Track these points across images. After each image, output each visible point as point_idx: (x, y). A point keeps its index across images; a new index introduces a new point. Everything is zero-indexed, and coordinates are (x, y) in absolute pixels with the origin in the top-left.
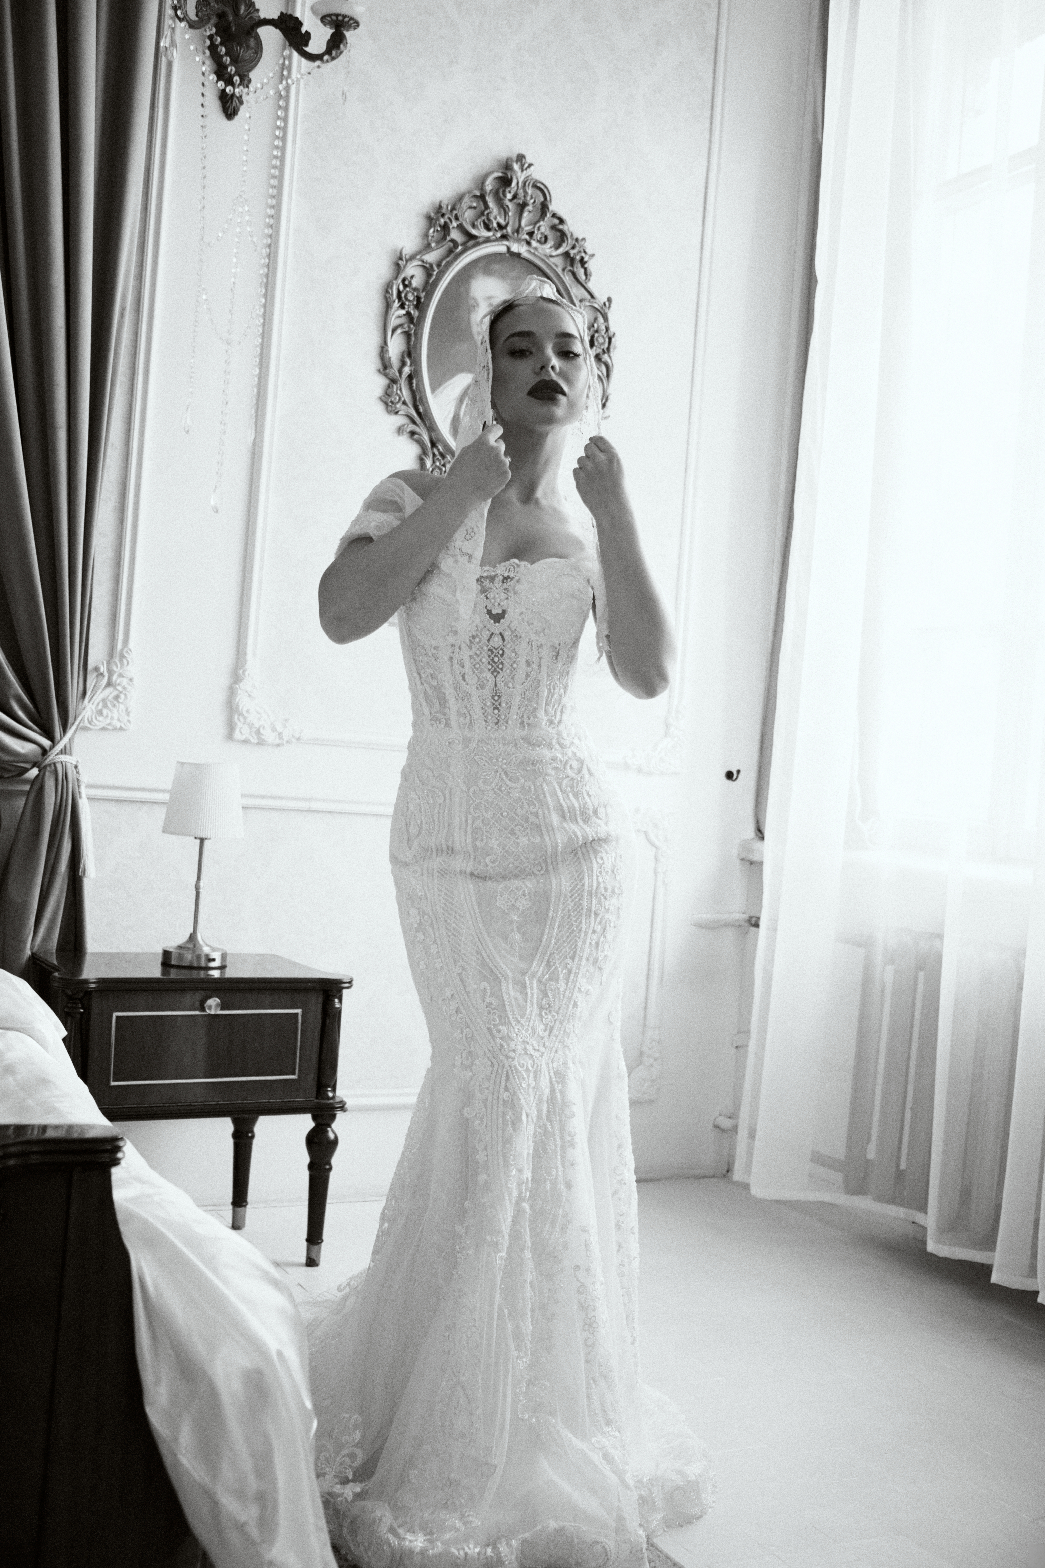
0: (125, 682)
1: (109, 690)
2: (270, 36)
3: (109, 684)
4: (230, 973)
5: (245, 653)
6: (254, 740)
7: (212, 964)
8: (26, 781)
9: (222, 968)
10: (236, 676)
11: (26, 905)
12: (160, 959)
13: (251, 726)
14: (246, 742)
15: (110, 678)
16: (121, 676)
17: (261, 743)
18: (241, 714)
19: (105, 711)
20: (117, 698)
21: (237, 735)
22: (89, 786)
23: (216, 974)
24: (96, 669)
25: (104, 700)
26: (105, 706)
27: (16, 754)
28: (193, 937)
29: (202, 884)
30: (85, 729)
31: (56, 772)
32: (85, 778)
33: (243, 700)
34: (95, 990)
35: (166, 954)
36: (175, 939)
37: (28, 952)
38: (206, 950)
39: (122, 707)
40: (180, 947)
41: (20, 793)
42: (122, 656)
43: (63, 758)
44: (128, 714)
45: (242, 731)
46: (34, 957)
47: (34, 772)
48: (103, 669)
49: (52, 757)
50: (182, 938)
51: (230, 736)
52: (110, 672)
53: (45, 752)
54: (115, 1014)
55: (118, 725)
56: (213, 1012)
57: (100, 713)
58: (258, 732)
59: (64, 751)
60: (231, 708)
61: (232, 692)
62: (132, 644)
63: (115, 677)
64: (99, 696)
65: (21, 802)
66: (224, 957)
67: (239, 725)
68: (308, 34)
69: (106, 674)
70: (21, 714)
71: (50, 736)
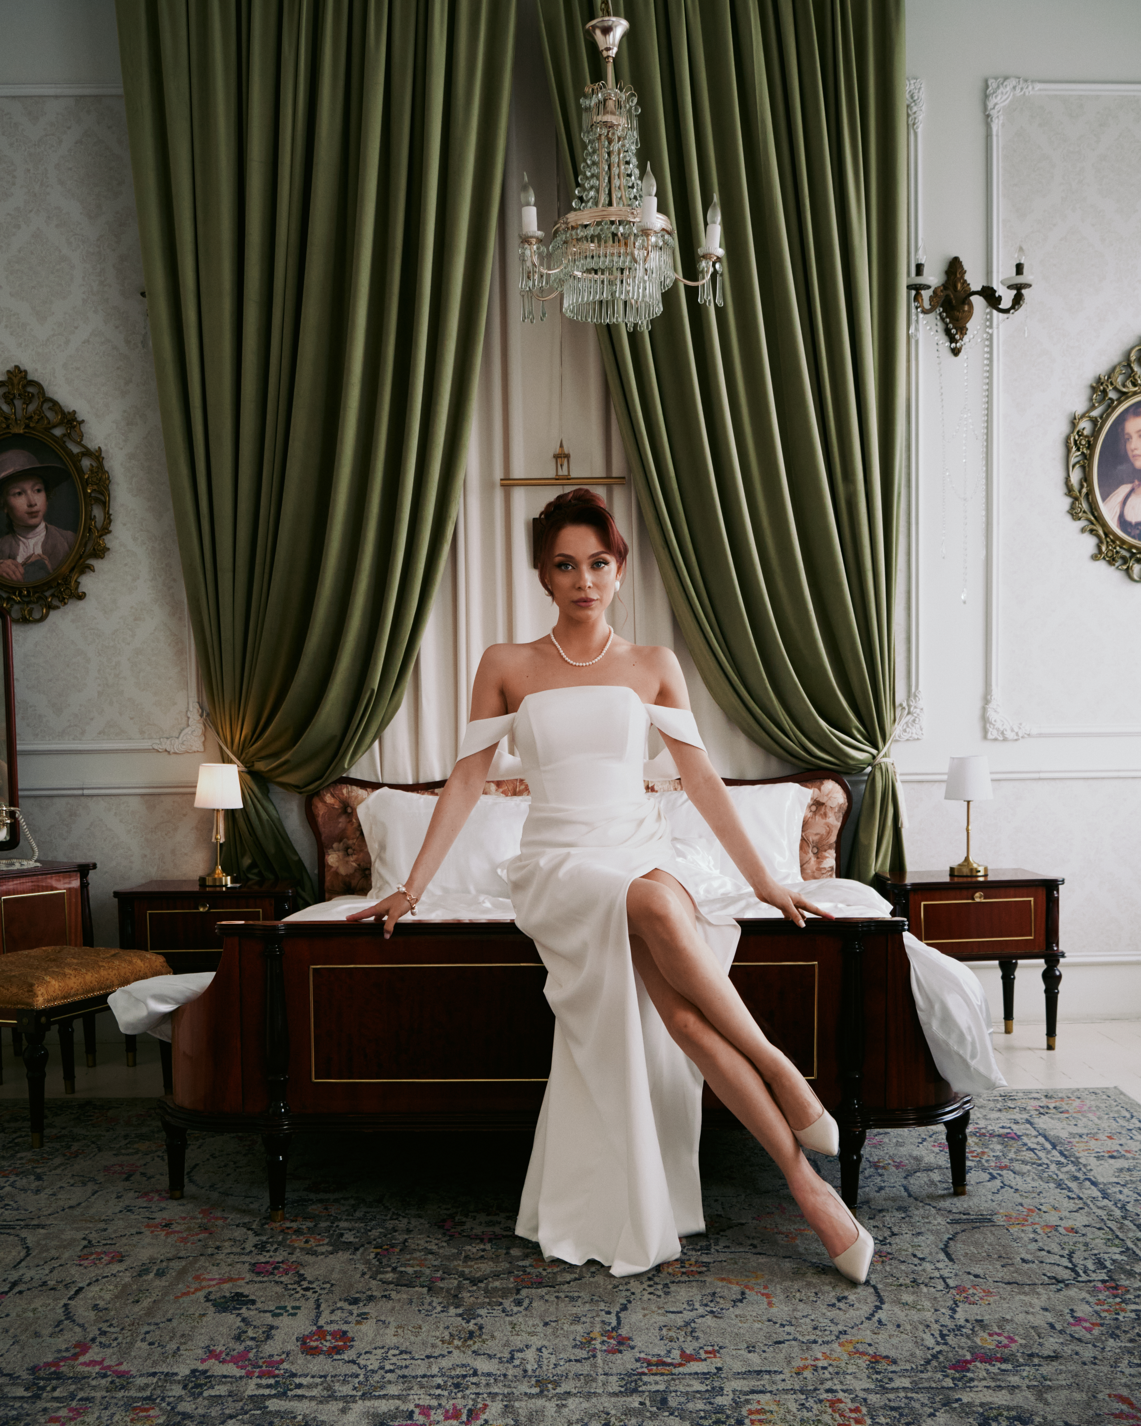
0: (918, 711)
1: (910, 716)
2: (978, 302)
3: (909, 713)
4: (990, 878)
5: (991, 685)
6: (1001, 738)
7: (979, 874)
8: (865, 775)
9: (986, 876)
10: (986, 700)
11: (870, 845)
12: (948, 873)
13: (998, 730)
14: (996, 740)
15: (909, 709)
16: (915, 707)
17: (1005, 739)
18: (991, 723)
19: (908, 730)
20: (914, 721)
21: (990, 736)
22: (901, 774)
23: (981, 879)
24: (901, 705)
25: (907, 723)
26: (908, 726)
27: (858, 760)
28: (967, 859)
29: (970, 828)
30: (897, 741)
31: (881, 768)
32: (898, 771)
33: (991, 715)
34: (911, 890)
35: (952, 869)
36: (957, 860)
37: (873, 873)
38: (975, 866)
39: (918, 726)
40: (959, 865)
41: (862, 782)
42: (915, 696)
43: (884, 760)
44: (921, 730)
45: (992, 734)
46: (877, 875)
47: (869, 769)
48: (905, 705)
49: (879, 759)
50: (961, 860)
51: (985, 737)
52: (909, 706)
53: (874, 757)
54: (923, 903)
55: (916, 737)
56: (978, 900)
57: (905, 731)
58: (1002, 733)
59: (885, 756)
60: (984, 719)
61: (984, 710)
62: (921, 687)
63: (912, 709)
64: (904, 721)
65: (863, 786)
66: (986, 869)
67: (991, 729)
68: (1000, 297)
69: (907, 708)
70: (859, 737)
71: (876, 747)
